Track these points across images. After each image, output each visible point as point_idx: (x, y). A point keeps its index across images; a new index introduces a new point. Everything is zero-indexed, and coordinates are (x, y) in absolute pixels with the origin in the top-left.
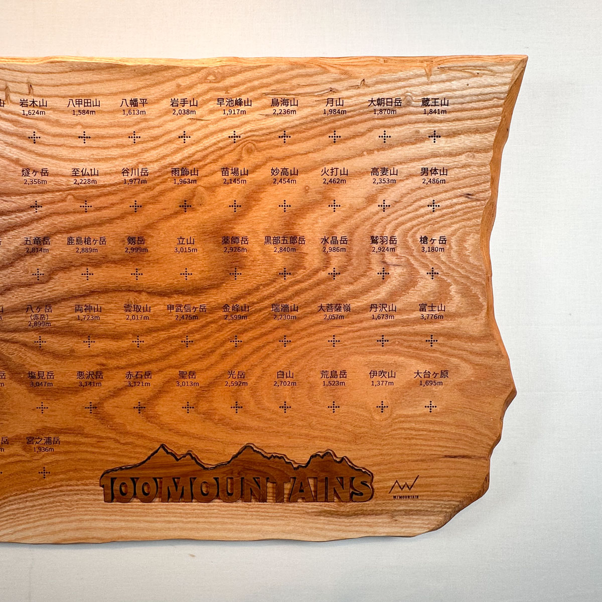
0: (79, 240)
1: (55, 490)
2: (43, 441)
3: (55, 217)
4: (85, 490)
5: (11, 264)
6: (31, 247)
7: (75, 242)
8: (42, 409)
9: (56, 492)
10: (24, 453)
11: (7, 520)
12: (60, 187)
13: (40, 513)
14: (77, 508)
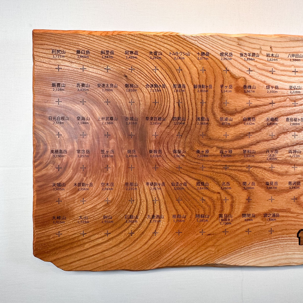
0: (291, 120)
1: (276, 239)
2: (271, 216)
3: (280, 109)
4: (290, 239)
5: (260, 130)
6: (269, 122)
7: (290, 120)
8: (272, 200)
9: (276, 240)
10: (262, 221)
11: (252, 255)
12: (283, 95)
13: (269, 251)
14: (286, 248)
